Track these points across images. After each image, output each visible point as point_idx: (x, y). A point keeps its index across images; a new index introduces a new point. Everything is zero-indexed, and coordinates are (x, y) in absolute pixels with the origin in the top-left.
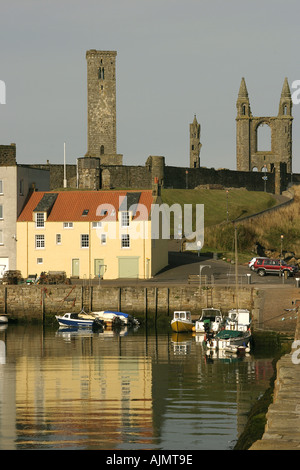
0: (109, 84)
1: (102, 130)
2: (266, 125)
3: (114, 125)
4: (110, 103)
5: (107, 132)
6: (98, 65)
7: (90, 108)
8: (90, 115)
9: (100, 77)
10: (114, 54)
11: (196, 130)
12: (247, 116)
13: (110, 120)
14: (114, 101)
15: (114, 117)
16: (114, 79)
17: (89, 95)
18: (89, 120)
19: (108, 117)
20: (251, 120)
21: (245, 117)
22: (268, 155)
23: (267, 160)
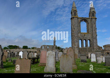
20: (78, 18)
21: (76, 16)
22: (86, 34)
23: (86, 36)
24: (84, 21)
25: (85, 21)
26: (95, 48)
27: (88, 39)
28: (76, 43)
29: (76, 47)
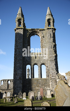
23: (38, 59)
28: (18, 70)
29: (18, 78)
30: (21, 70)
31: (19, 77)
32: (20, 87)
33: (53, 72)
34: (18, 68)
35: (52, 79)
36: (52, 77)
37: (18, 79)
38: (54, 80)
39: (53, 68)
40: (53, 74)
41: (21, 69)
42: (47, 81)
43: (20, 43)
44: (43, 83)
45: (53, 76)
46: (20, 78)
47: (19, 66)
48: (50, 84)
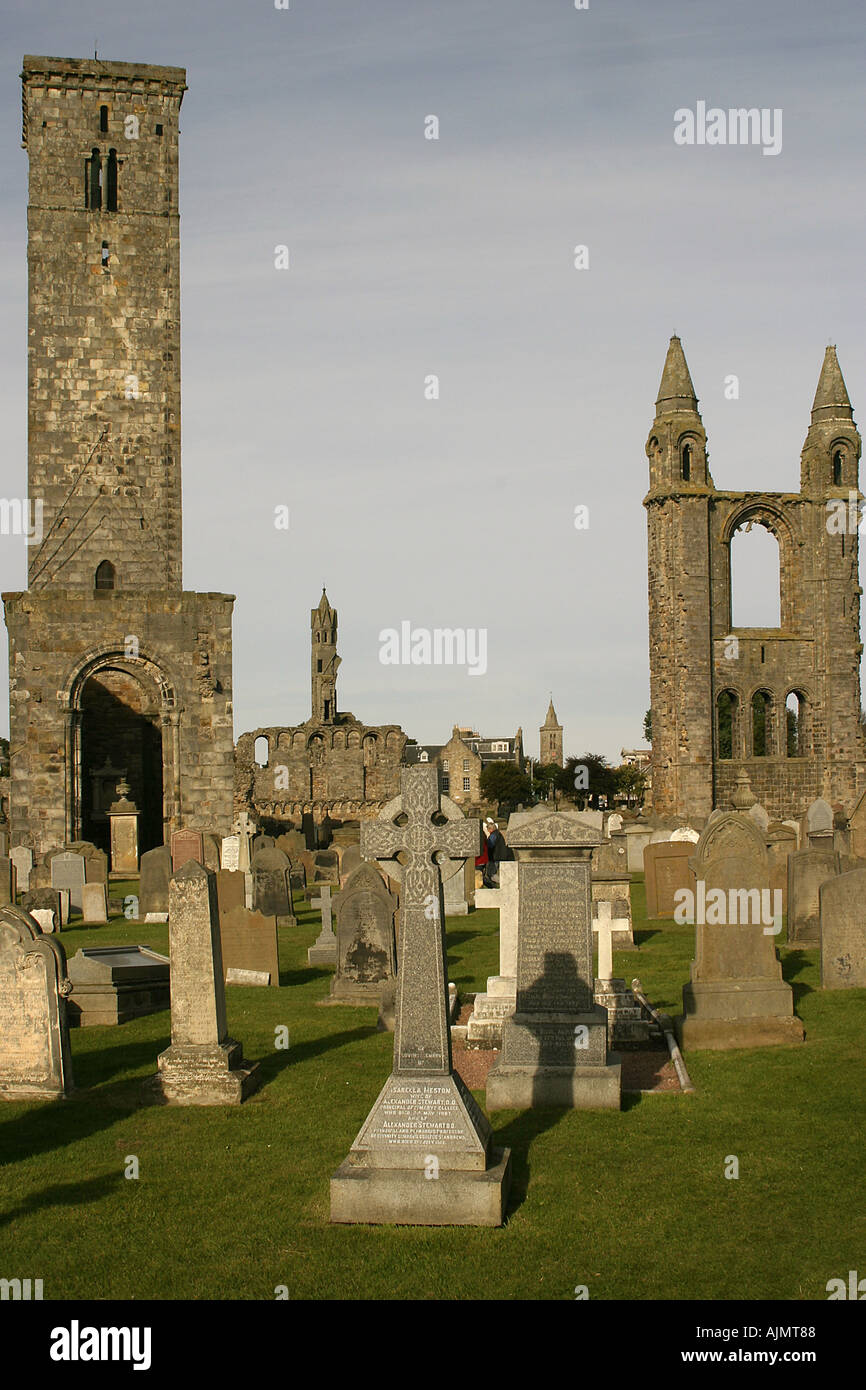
0: (144, 237)
1: (103, 477)
2: (758, 528)
3: (171, 455)
4: (146, 336)
5: (134, 489)
6: (86, 135)
7: (36, 359)
8: (42, 397)
9: (93, 202)
10: (174, 84)
11: (327, 624)
12: (695, 486)
13: (150, 424)
14: (173, 329)
15: (172, 411)
16: (171, 214)
17: (33, 288)
18: (35, 425)
19: (135, 408)
20: (712, 503)
21: (691, 488)
22: (775, 645)
23: (773, 662)
24: (764, 523)
25: (767, 525)
26: (845, 757)
27: (786, 683)
28: (694, 723)
29: (692, 760)
30: (707, 722)
31: (697, 754)
32: (703, 799)
33: (843, 733)
34: (691, 712)
35: (839, 765)
36: (837, 757)
37: (692, 765)
38: (845, 767)
39: (845, 714)
40: (842, 739)
41: (704, 716)
42: (810, 770)
43: (694, 581)
44: (794, 780)
45: (841, 751)
46: (701, 758)
47: (696, 703)
48: (825, 783)
